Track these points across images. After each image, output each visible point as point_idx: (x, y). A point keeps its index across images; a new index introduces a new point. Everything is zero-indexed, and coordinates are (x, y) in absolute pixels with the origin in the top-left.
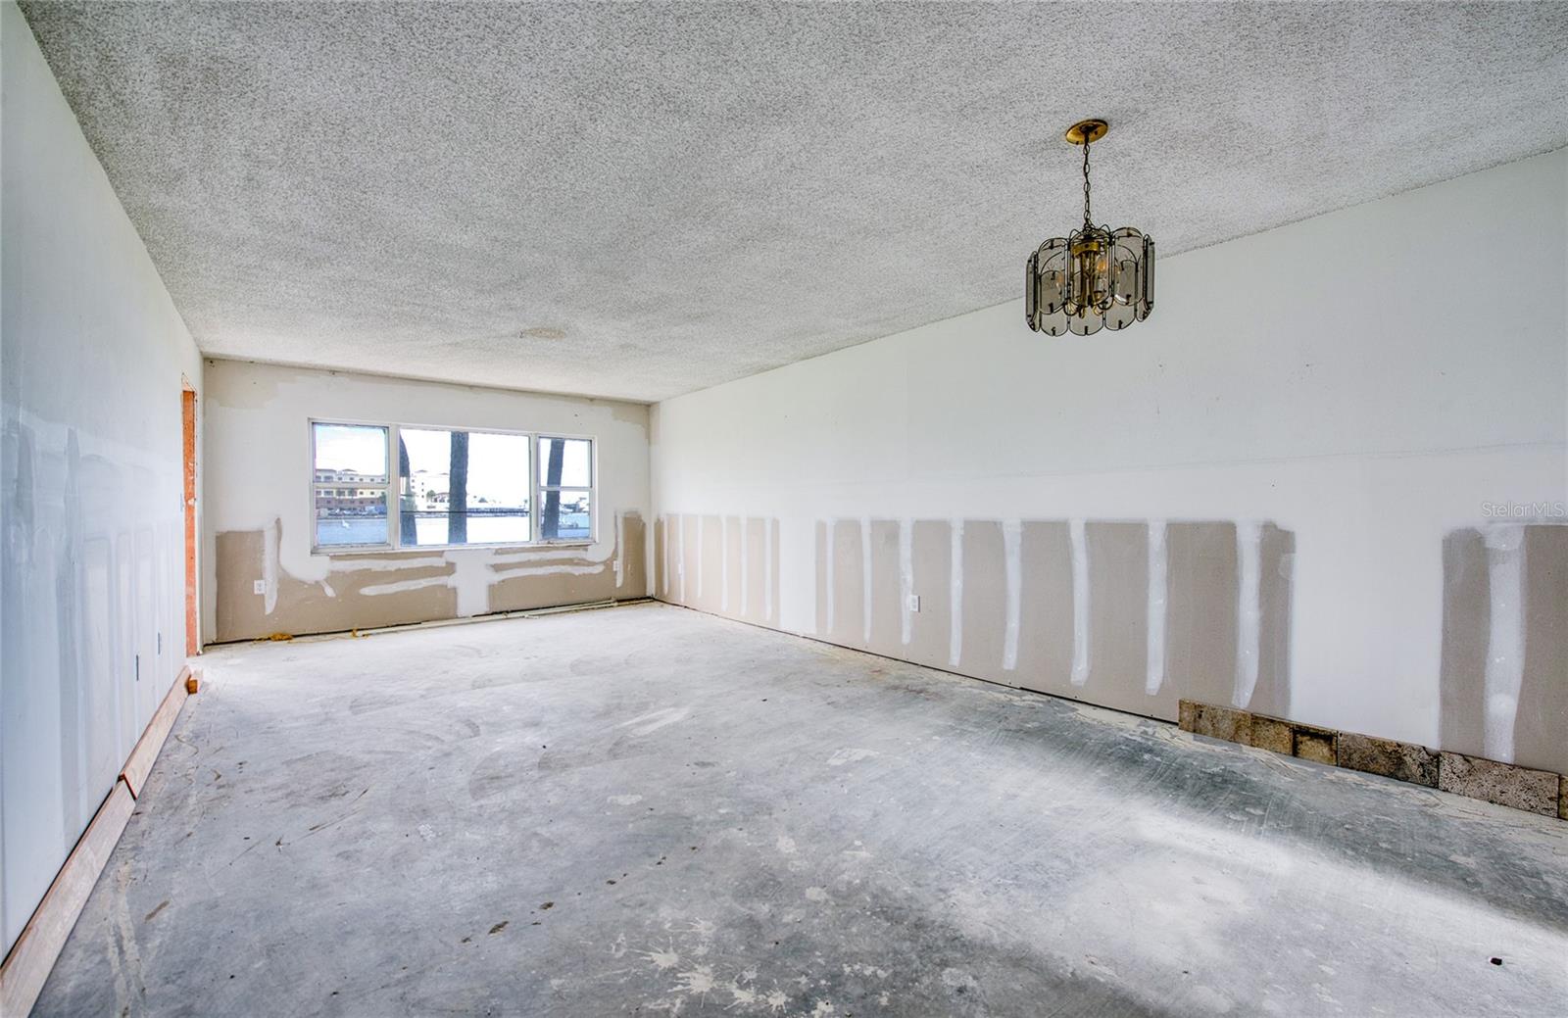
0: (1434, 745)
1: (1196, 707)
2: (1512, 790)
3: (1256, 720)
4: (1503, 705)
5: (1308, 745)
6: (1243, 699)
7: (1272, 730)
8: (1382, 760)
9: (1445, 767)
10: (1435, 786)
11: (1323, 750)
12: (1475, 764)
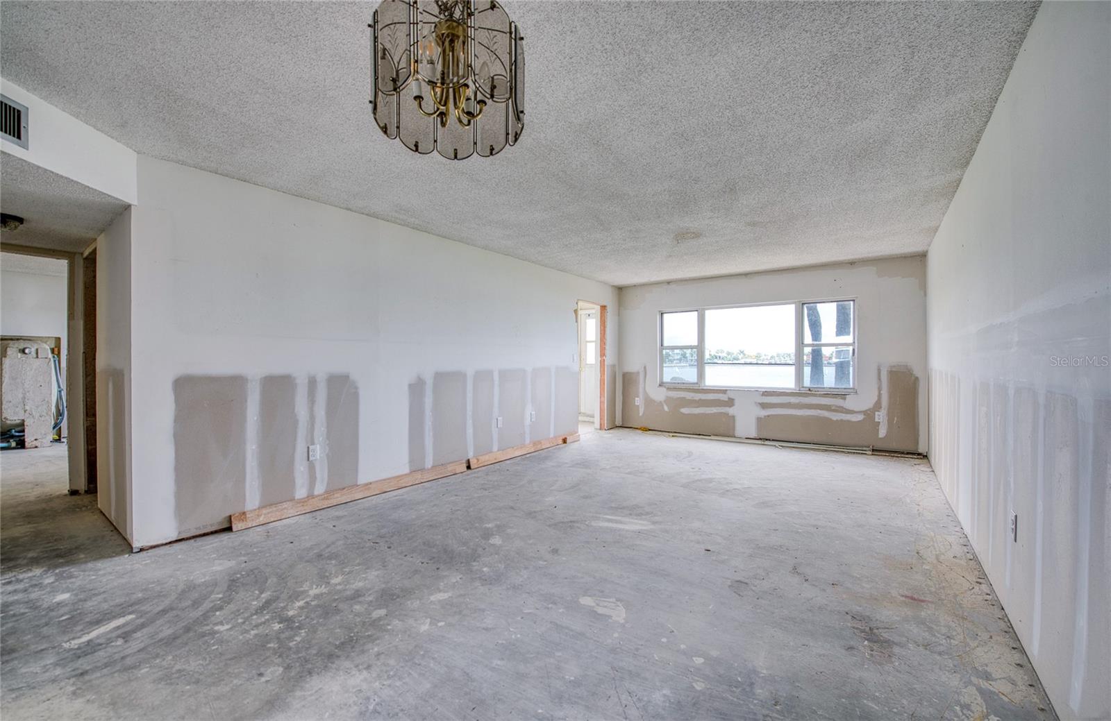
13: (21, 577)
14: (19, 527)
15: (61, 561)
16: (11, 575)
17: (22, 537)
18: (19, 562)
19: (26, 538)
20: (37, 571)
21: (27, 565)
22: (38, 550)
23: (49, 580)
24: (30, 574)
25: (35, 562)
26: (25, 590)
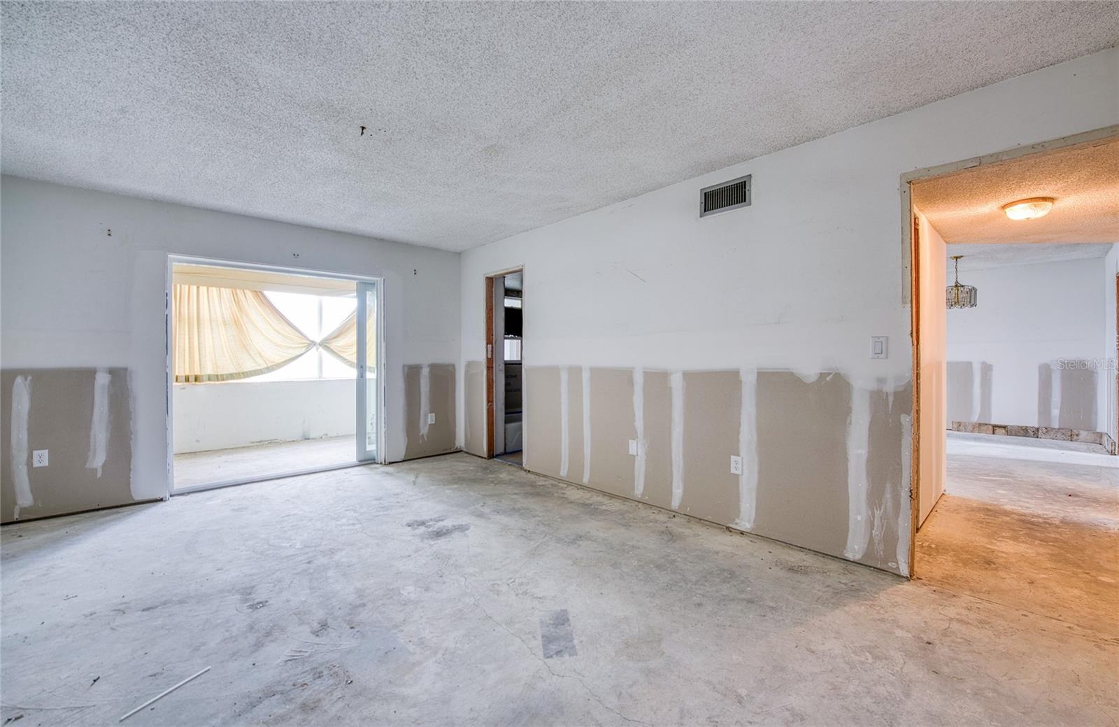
0: (1037, 426)
1: (958, 423)
2: (1059, 435)
3: (980, 425)
4: (1056, 412)
5: (998, 430)
6: (975, 419)
7: (986, 427)
8: (1021, 431)
9: (1040, 431)
10: (1037, 437)
11: (1004, 431)
12: (1048, 430)
13: (1019, 508)
14: (1005, 550)
15: (989, 507)
16: (1026, 512)
17: (1007, 538)
18: (1017, 517)
19: (1004, 535)
20: (1008, 507)
21: (1013, 513)
22: (1000, 520)
23: (1003, 501)
24: (1013, 507)
25: (1006, 513)
26: (1019, 501)
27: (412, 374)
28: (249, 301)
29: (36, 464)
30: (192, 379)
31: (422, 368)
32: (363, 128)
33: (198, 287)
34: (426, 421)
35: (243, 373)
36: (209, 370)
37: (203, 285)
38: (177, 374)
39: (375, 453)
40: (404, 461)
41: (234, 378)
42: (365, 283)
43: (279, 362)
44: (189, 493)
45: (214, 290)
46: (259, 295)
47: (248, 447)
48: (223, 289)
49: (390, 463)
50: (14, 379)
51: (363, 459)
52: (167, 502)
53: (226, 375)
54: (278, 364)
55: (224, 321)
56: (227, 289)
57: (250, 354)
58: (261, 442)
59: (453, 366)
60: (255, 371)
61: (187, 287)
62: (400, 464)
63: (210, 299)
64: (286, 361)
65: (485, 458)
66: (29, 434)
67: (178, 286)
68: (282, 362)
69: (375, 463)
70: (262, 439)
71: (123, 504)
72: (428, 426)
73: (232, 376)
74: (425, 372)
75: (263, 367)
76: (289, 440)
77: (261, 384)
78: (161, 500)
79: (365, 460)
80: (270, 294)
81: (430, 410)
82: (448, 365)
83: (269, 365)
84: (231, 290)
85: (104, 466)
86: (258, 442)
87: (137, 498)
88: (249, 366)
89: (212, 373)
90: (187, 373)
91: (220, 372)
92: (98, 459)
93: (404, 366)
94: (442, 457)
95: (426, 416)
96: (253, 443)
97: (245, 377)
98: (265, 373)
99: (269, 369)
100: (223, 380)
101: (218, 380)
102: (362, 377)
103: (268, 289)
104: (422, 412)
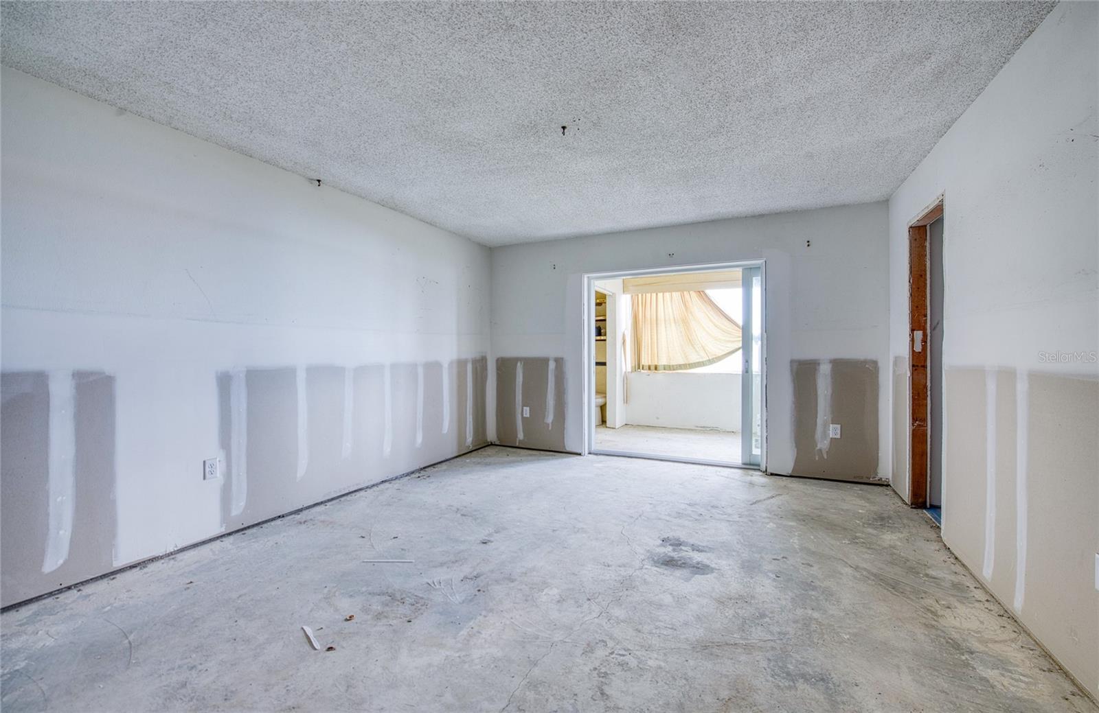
27: (804, 372)
28: (693, 299)
29: (525, 416)
30: (653, 368)
31: (819, 364)
32: (564, 128)
33: (657, 294)
34: (825, 433)
35: (689, 364)
36: (663, 361)
37: (660, 292)
38: (643, 363)
39: (760, 457)
40: (791, 476)
41: (682, 369)
42: (751, 268)
43: (720, 355)
44: (600, 454)
45: (667, 295)
46: (702, 294)
47: (692, 430)
48: (674, 293)
49: (772, 474)
50: (516, 364)
51: (748, 462)
52: (582, 457)
53: (676, 365)
54: (719, 357)
55: (675, 320)
56: (677, 293)
57: (694, 348)
58: (704, 427)
59: (875, 363)
60: (698, 363)
61: (649, 295)
62: (784, 478)
63: (665, 303)
64: (725, 355)
65: (906, 504)
66: (523, 396)
67: (640, 295)
68: (722, 356)
69: (759, 470)
70: (705, 426)
71: (558, 450)
72: (829, 440)
73: (680, 367)
74: (825, 369)
75: (705, 360)
76: (728, 430)
77: (705, 375)
78: (580, 454)
79: (750, 464)
80: (711, 293)
81: (832, 420)
82: (865, 362)
83: (710, 358)
84: (679, 293)
85: (552, 422)
86: (701, 427)
87: (568, 449)
88: (694, 358)
89: (666, 364)
90: (650, 364)
91: (673, 363)
92: (550, 419)
93: (792, 362)
94: (849, 486)
95: (826, 427)
96: (697, 427)
97: (690, 368)
98: (706, 365)
99: (711, 362)
100: (674, 370)
101: (670, 370)
102: (747, 372)
103: (710, 287)
104: (820, 421)
